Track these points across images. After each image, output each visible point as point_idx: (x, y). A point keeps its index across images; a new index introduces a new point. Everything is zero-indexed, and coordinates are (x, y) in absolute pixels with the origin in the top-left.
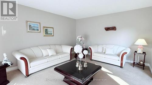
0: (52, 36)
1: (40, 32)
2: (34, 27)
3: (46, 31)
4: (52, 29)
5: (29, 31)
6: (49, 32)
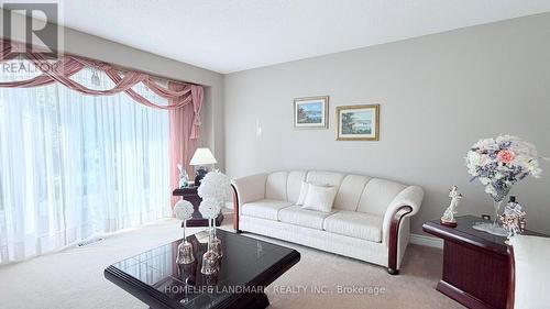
1: (323, 124)
2: (310, 112)
3: (347, 120)
6: (357, 126)
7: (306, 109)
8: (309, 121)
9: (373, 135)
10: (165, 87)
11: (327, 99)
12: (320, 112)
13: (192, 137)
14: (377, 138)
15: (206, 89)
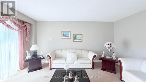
0: (81, 41)
1: (70, 38)
2: (66, 35)
3: (75, 37)
4: (81, 35)
5: (62, 38)
6: (78, 38)
7: (65, 34)
8: (66, 37)
9: (81, 40)
10: (17, 22)
11: (70, 32)
12: (69, 35)
13: (27, 40)
14: (82, 41)
15: (30, 24)
